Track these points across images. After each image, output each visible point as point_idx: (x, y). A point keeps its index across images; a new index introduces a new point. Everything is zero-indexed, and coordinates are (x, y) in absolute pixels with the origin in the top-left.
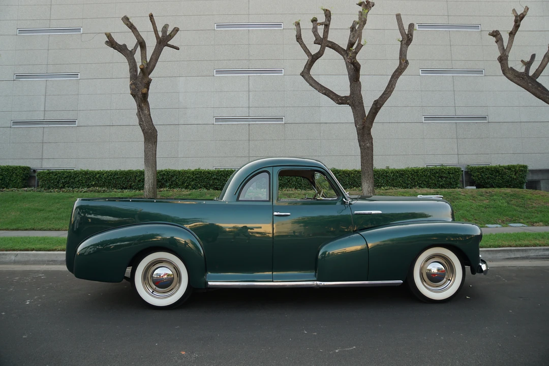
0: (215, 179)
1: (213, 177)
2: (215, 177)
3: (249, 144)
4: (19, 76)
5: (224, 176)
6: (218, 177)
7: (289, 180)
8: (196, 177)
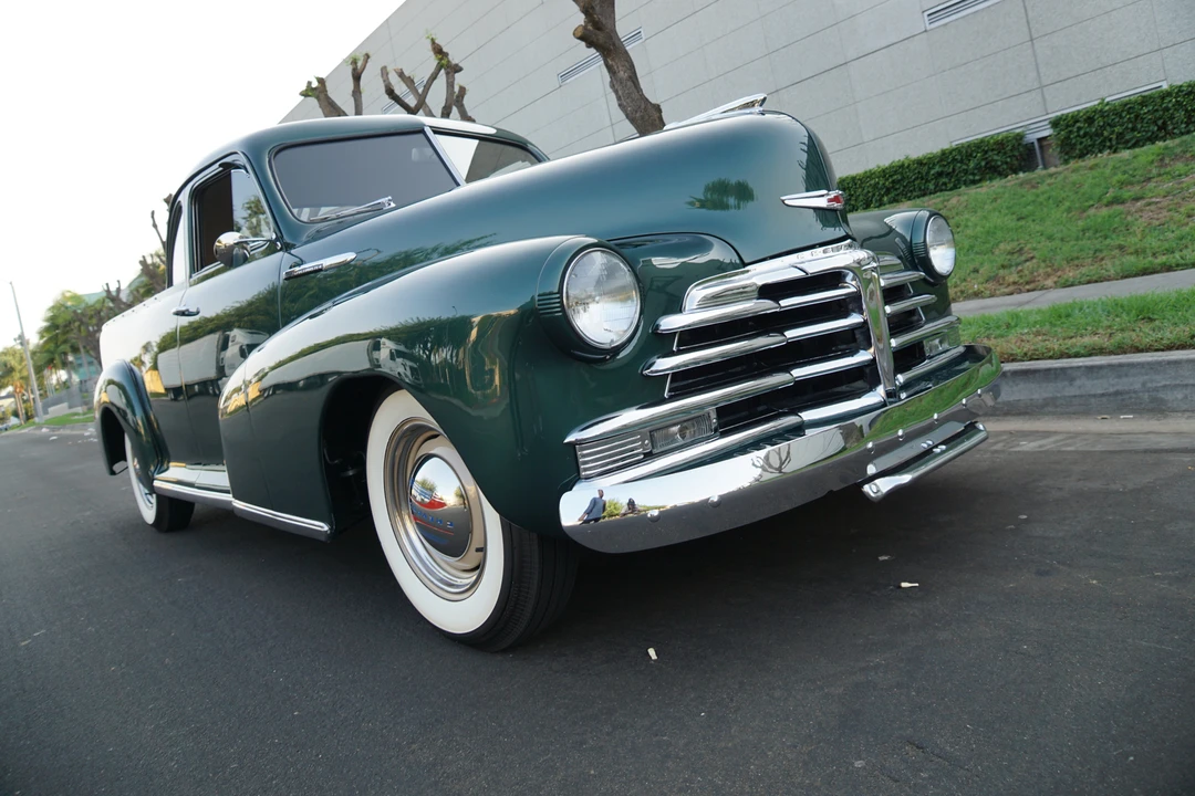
0: (940, 174)
1: (932, 172)
2: (937, 169)
3: (1034, 51)
4: (565, 76)
5: (961, 162)
6: (946, 169)
7: (1160, 122)
8: (893, 182)
